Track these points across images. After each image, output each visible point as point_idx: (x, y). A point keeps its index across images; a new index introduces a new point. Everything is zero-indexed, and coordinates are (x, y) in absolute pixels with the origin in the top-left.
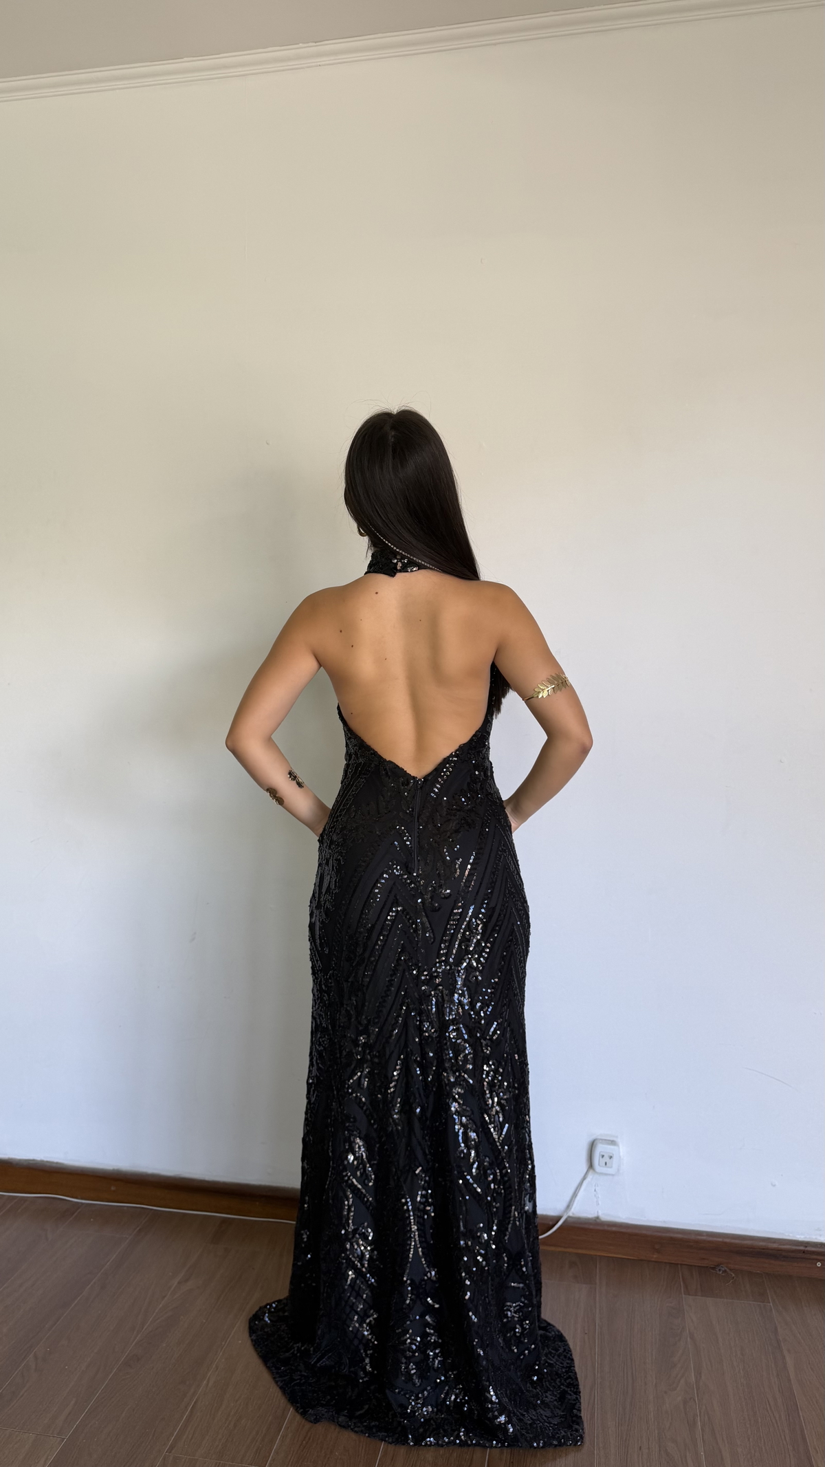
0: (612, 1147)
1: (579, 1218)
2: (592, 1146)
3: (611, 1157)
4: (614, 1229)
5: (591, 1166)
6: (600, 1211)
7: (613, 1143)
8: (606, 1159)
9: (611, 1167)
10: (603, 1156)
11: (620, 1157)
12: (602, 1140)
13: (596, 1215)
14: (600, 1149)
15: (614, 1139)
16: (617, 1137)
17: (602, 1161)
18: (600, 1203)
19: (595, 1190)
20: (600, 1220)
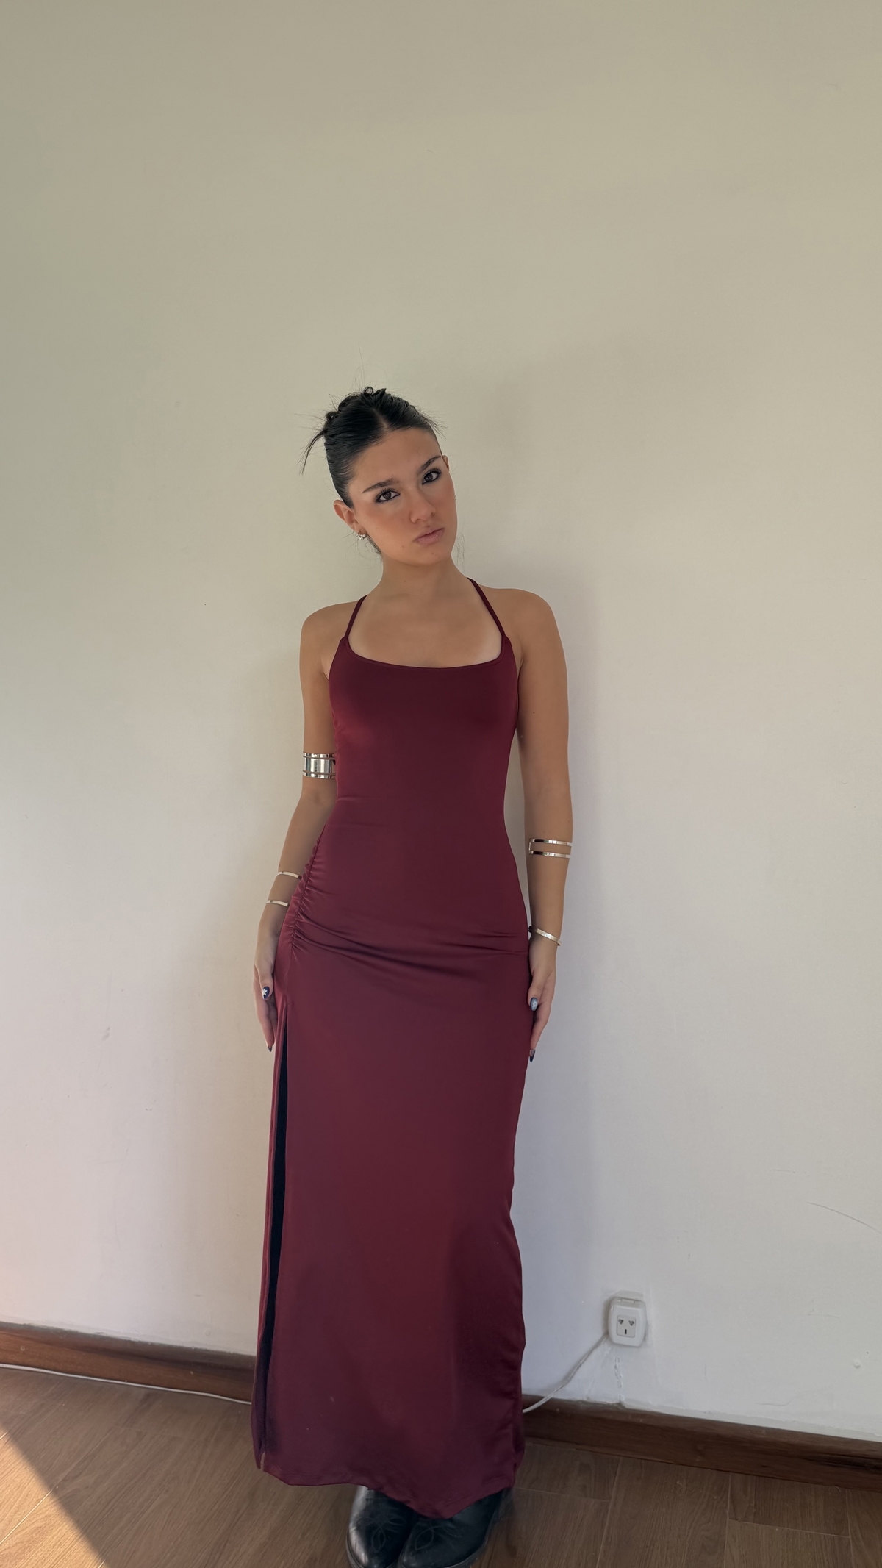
0: (634, 1309)
1: (596, 1404)
2: (608, 1307)
3: (632, 1323)
4: (641, 1420)
5: (607, 1334)
6: (623, 1396)
7: (636, 1302)
8: (626, 1325)
9: (634, 1336)
10: (622, 1321)
11: (647, 1325)
12: (621, 1299)
13: (617, 1401)
14: (617, 1311)
15: (638, 1298)
16: (642, 1295)
17: (622, 1328)
18: (622, 1384)
19: (616, 1367)
20: (620, 1408)
